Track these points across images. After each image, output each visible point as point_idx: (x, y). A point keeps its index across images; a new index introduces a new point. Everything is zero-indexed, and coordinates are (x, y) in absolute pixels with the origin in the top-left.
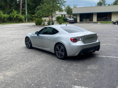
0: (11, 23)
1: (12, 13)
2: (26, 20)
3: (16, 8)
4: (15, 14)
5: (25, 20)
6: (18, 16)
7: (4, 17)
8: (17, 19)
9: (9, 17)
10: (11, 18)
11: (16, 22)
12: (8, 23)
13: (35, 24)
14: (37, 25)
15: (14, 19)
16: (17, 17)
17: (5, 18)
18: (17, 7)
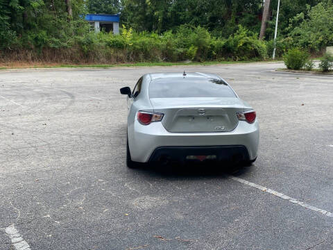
0: (229, 61)
1: (233, 36)
2: (272, 54)
3: (252, 20)
4: (242, 36)
5: (270, 54)
6: (250, 43)
7: (211, 45)
8: (244, 50)
9: (224, 47)
10: (230, 48)
11: (241, 60)
12: (220, 61)
13: (285, 67)
14: (289, 68)
15: (237, 50)
16: (245, 44)
17: (213, 47)
18: (255, 16)
